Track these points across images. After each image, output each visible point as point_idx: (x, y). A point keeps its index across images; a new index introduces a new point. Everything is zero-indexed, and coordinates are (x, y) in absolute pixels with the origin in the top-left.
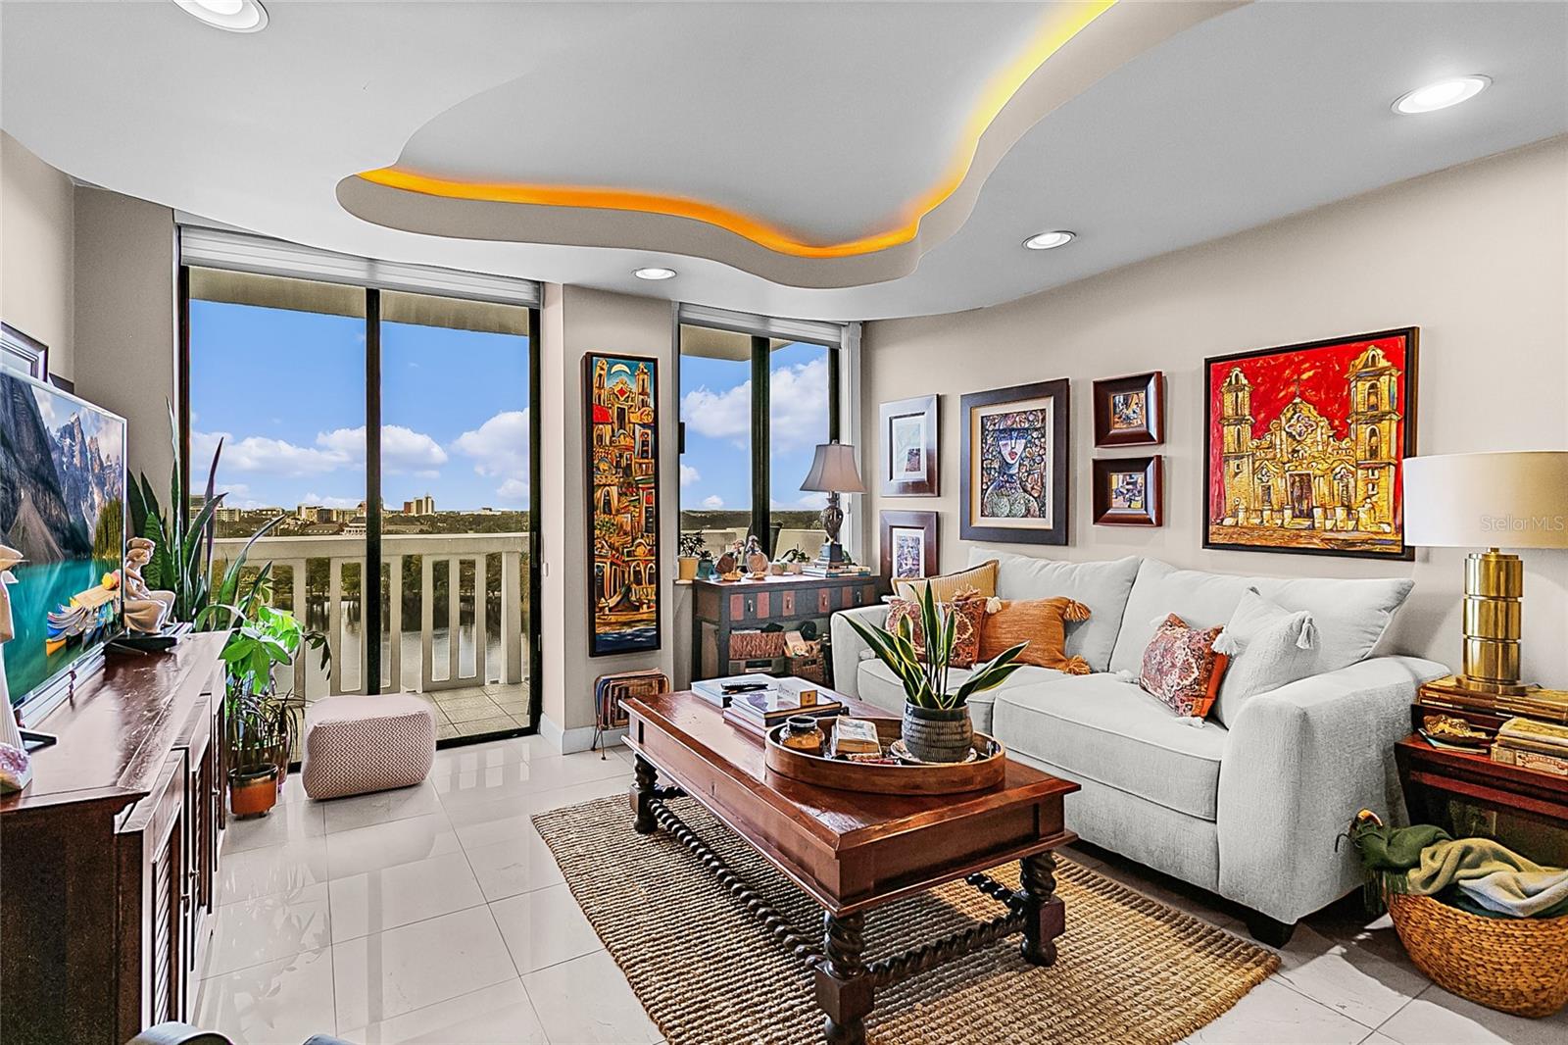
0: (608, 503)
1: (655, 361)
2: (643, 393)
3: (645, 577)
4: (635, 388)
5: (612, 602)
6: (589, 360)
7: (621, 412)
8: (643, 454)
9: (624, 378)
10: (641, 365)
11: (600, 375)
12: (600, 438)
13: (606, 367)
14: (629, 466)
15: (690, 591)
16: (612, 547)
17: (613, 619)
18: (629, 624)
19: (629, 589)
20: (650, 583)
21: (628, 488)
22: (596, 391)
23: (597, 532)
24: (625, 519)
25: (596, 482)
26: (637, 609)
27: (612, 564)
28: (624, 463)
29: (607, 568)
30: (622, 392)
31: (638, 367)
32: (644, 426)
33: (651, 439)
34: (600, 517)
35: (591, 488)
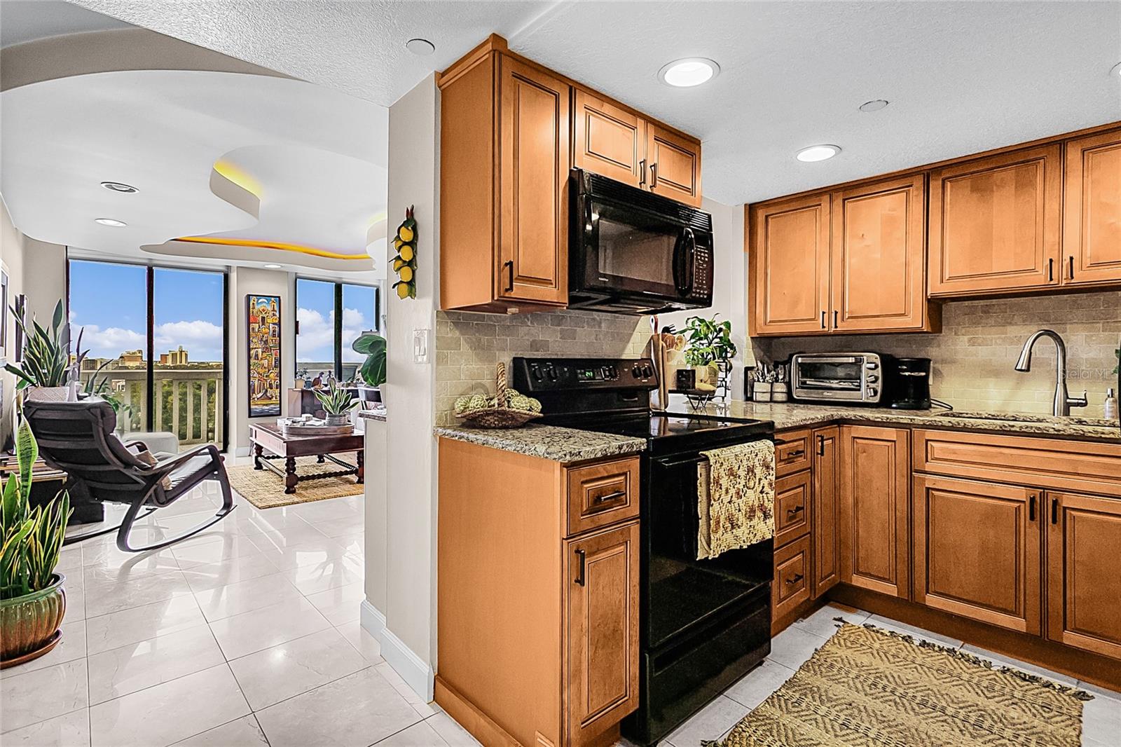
0: (257, 355)
1: (279, 297)
2: (274, 310)
3: (274, 386)
4: (270, 308)
5: (259, 396)
6: (249, 296)
7: (263, 318)
8: (274, 335)
9: (265, 304)
10: (273, 299)
11: (253, 304)
12: (253, 329)
13: (256, 300)
14: (267, 340)
15: (300, 394)
16: (258, 373)
17: (259, 403)
18: (266, 405)
19: (267, 391)
20: (277, 388)
21: (267, 349)
22: (251, 310)
23: (252, 367)
24: (265, 362)
25: (251, 347)
26: (270, 399)
27: (259, 380)
28: (264, 339)
29: (256, 383)
30: (264, 310)
31: (271, 300)
32: (274, 324)
33: (277, 329)
34: (252, 361)
35: (249, 350)
